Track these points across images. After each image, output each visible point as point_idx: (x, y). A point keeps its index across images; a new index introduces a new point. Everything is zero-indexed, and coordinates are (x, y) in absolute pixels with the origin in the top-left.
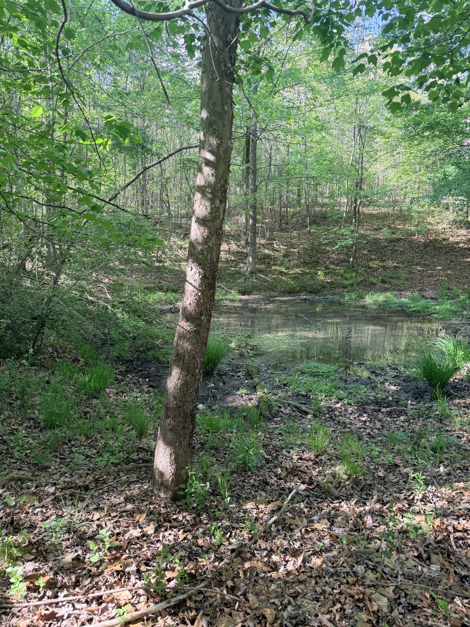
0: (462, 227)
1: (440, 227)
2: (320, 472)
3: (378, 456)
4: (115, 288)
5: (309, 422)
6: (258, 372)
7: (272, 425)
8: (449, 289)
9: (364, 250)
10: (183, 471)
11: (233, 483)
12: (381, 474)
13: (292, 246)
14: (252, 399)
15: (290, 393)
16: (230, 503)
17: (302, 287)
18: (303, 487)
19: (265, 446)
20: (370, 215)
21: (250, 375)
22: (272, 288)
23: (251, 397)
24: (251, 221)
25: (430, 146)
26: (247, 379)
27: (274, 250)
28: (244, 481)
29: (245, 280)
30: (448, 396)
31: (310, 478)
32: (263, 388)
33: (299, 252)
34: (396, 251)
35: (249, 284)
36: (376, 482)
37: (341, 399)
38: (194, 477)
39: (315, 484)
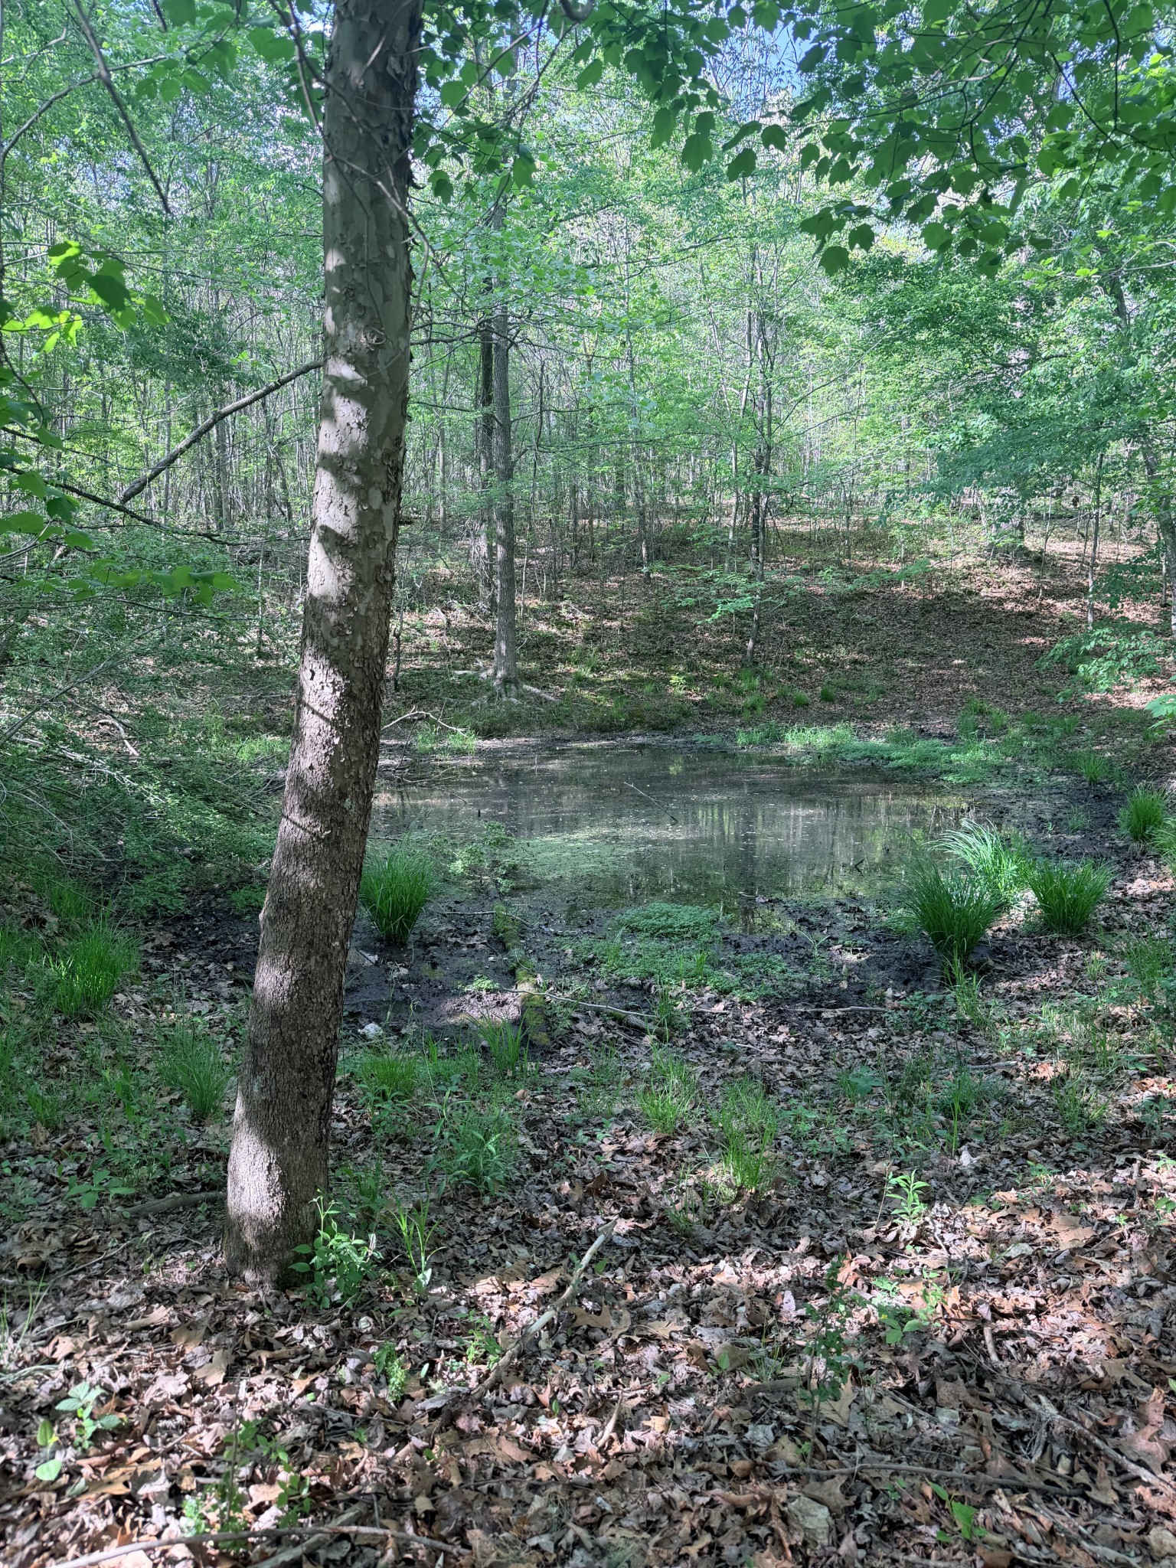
0: (1009, 563)
1: (959, 563)
2: (668, 1184)
3: (813, 1134)
5: (647, 1055)
6: (522, 933)
7: (552, 1068)
8: (981, 712)
9: (780, 620)
10: (306, 1210)
11: (443, 1231)
12: (819, 1180)
13: (607, 613)
14: (504, 1003)
15: (600, 984)
16: (433, 1283)
17: (631, 715)
18: (624, 1226)
19: (532, 1124)
20: (794, 535)
21: (501, 941)
22: (556, 718)
23: (501, 997)
24: (500, 552)
25: (928, 367)
26: (493, 953)
27: (561, 623)
28: (472, 1222)
29: (491, 699)
30: (981, 973)
31: (644, 1202)
32: (532, 973)
33: (622, 629)
34: (856, 622)
35: (499, 710)
36: (806, 1201)
37: (725, 992)
38: (334, 1224)
39: (655, 1215)
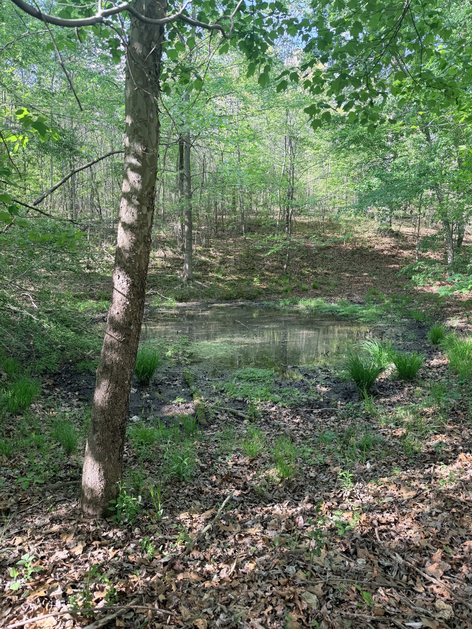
0: (386, 236)
1: (366, 235)
2: (254, 476)
3: (310, 457)
4: (41, 297)
5: (245, 427)
6: (195, 380)
7: (208, 433)
8: (374, 294)
9: (297, 257)
10: (114, 487)
11: (166, 495)
12: (312, 475)
13: (229, 253)
14: (188, 408)
15: (227, 400)
16: (164, 515)
17: (239, 293)
18: (237, 493)
19: (200, 455)
20: (302, 223)
21: (187, 383)
22: (210, 295)
23: (187, 405)
24: (186, 228)
25: (355, 159)
26: (184, 388)
27: (210, 257)
28: (178, 492)
29: (182, 287)
30: (374, 395)
31: (245, 483)
32: (199, 395)
33: (235, 260)
34: (326, 258)
35: (186, 291)
36: (307, 483)
37: (275, 403)
38: (125, 492)
39: (249, 489)
